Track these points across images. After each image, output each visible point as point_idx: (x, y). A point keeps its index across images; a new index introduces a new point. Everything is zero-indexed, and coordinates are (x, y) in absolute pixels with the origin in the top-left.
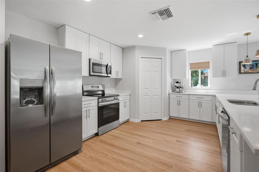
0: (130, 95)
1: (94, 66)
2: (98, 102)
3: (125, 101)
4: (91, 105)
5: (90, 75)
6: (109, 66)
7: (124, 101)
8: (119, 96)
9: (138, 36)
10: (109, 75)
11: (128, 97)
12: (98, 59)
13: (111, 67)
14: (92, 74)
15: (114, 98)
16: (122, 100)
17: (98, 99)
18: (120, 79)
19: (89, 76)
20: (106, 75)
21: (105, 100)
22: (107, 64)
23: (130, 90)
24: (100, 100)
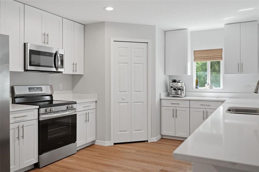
0: (96, 101)
1: (32, 55)
2: (39, 114)
3: (87, 112)
4: (26, 118)
5: (26, 70)
6: (59, 55)
7: (85, 112)
8: (75, 103)
9: (105, 8)
10: (59, 70)
11: (93, 106)
12: (41, 44)
13: (62, 56)
14: (29, 68)
15: (67, 108)
16: (83, 109)
17: (39, 109)
18: (81, 76)
19: (23, 71)
20: (54, 69)
21: (50, 110)
22: (56, 52)
23: (96, 94)
24: (42, 110)
